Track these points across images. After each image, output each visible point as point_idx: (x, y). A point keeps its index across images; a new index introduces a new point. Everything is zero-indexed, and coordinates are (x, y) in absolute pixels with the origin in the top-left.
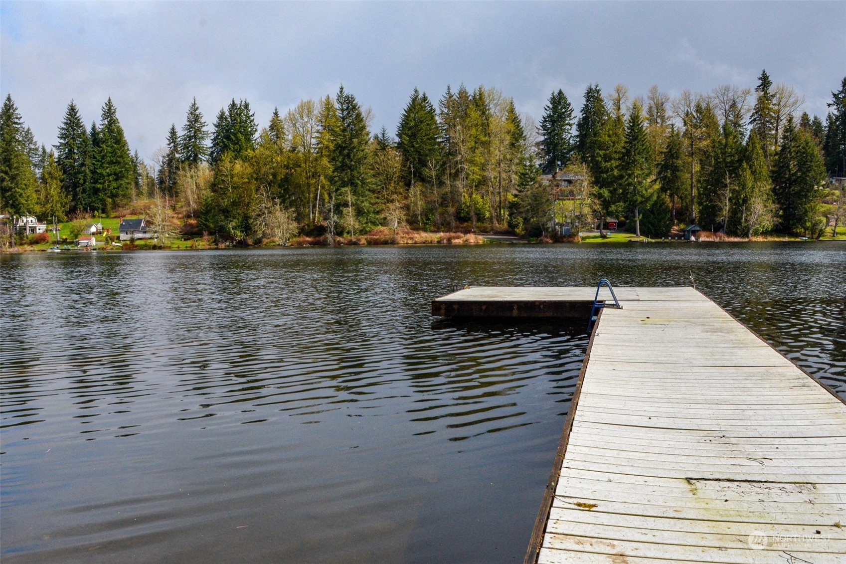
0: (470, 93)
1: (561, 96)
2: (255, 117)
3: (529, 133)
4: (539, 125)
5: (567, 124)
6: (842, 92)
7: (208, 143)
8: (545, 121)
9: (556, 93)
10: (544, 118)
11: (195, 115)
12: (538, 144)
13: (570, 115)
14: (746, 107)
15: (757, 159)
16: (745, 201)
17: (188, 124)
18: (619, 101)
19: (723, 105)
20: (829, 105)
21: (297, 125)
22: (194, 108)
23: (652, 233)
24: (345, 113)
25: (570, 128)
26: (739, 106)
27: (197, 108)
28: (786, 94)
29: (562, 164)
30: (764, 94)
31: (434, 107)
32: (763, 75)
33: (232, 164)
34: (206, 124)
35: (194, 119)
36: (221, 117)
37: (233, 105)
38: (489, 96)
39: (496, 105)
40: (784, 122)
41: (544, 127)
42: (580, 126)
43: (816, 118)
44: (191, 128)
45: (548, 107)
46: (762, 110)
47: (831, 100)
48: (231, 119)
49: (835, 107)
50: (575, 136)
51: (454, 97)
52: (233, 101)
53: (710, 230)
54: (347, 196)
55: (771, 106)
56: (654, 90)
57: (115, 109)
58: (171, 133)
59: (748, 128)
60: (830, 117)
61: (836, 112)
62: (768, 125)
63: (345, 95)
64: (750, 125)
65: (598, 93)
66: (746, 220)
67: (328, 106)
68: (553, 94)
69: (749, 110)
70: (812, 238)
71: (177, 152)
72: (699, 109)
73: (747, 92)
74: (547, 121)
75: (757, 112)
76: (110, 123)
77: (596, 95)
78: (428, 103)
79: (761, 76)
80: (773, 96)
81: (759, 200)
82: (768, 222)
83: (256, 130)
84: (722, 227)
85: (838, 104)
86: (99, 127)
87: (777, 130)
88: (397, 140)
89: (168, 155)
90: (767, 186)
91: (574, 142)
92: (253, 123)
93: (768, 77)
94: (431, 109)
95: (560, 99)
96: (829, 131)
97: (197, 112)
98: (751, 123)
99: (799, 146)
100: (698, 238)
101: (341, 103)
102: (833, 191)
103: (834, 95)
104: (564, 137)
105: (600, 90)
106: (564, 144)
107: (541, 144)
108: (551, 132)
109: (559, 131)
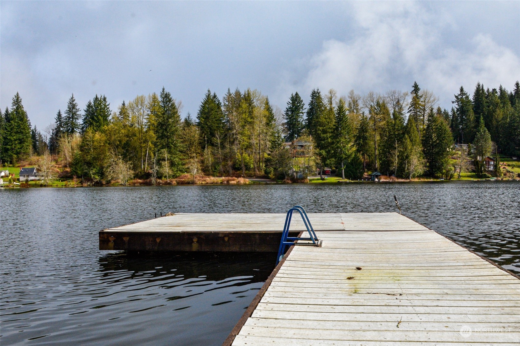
0: (242, 93)
1: (297, 96)
2: (110, 106)
3: (278, 118)
4: (284, 113)
5: (301, 113)
6: (460, 95)
7: (80, 121)
8: (288, 111)
9: (294, 94)
10: (287, 109)
11: (73, 104)
12: (283, 124)
13: (302, 107)
14: (405, 103)
15: (413, 133)
16: (407, 157)
17: (68, 109)
18: (331, 98)
19: (392, 101)
20: (453, 102)
22: (72, 100)
23: (352, 177)
24: (165, 104)
25: (302, 115)
26: (401, 102)
27: (74, 100)
28: (429, 95)
29: (298, 136)
30: (416, 95)
31: (220, 102)
32: (415, 84)
33: (94, 134)
34: (79, 110)
35: (72, 107)
36: (89, 106)
37: (96, 98)
38: (253, 95)
39: (258, 100)
40: (428, 111)
41: (287, 114)
42: (308, 113)
43: (445, 110)
44: (70, 112)
45: (290, 102)
46: (415, 104)
47: (454, 99)
48: (95, 107)
49: (456, 103)
50: (305, 120)
52: (96, 96)
53: (387, 175)
54: (164, 154)
55: (420, 102)
56: (352, 92)
57: (21, 100)
58: (58, 115)
59: (406, 115)
60: (453, 110)
61: (457, 106)
62: (418, 113)
63: (165, 93)
64: (408, 113)
65: (319, 94)
66: (408, 169)
67: (155, 100)
68: (292, 95)
69: (407, 105)
70: (447, 179)
71: (62, 127)
72: (378, 104)
73: (406, 94)
74: (289, 111)
75: (412, 106)
76: (17, 108)
77: (318, 95)
78: (216, 99)
79: (414, 85)
80: (421, 97)
81: (415, 157)
82: (421, 170)
83: (110, 114)
84: (394, 173)
85: (458, 102)
86: (10, 111)
87: (424, 116)
88: (198, 121)
90: (420, 149)
91: (305, 123)
92: (108, 110)
93: (418, 86)
94: (219, 103)
95: (297, 97)
96: (453, 118)
97: (74, 103)
98: (409, 112)
99: (437, 125)
100: (379, 179)
101: (163, 97)
102: (457, 152)
103: (456, 96)
104: (299, 120)
105: (319, 92)
106: (299, 124)
107: (285, 124)
108: (291, 117)
109: (296, 116)
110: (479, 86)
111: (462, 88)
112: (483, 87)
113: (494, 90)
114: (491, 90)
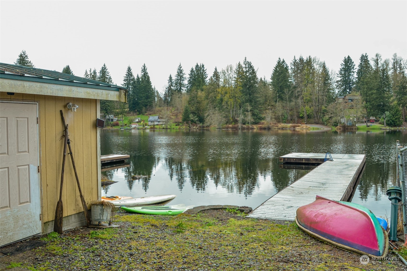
0: (305, 59)
1: (349, 59)
2: (206, 71)
3: (333, 77)
4: (338, 73)
5: (352, 72)
7: (186, 82)
8: (341, 71)
9: (346, 57)
10: (341, 69)
11: (180, 70)
12: (337, 82)
13: (353, 68)
17: (177, 74)
18: (377, 60)
21: (226, 75)
22: (180, 67)
23: (392, 125)
24: (247, 69)
25: (353, 74)
27: (181, 67)
29: (349, 91)
31: (288, 65)
33: (197, 92)
34: (185, 74)
35: (180, 72)
36: (192, 71)
37: (197, 66)
38: (313, 60)
39: (317, 64)
41: (341, 73)
42: (358, 73)
44: (179, 76)
45: (343, 64)
48: (196, 72)
50: (356, 78)
51: (297, 61)
52: (197, 64)
54: (248, 107)
56: (395, 55)
57: (147, 68)
58: (170, 78)
63: (247, 61)
65: (367, 57)
67: (240, 66)
68: (345, 58)
71: (172, 86)
76: (144, 74)
77: (366, 58)
78: (285, 63)
83: (207, 77)
86: (140, 76)
88: (271, 81)
89: (168, 88)
91: (355, 80)
92: (206, 74)
94: (286, 67)
95: (349, 60)
97: (181, 69)
101: (245, 64)
104: (350, 78)
105: (367, 56)
106: (350, 81)
107: (339, 82)
108: (344, 76)
109: (348, 75)
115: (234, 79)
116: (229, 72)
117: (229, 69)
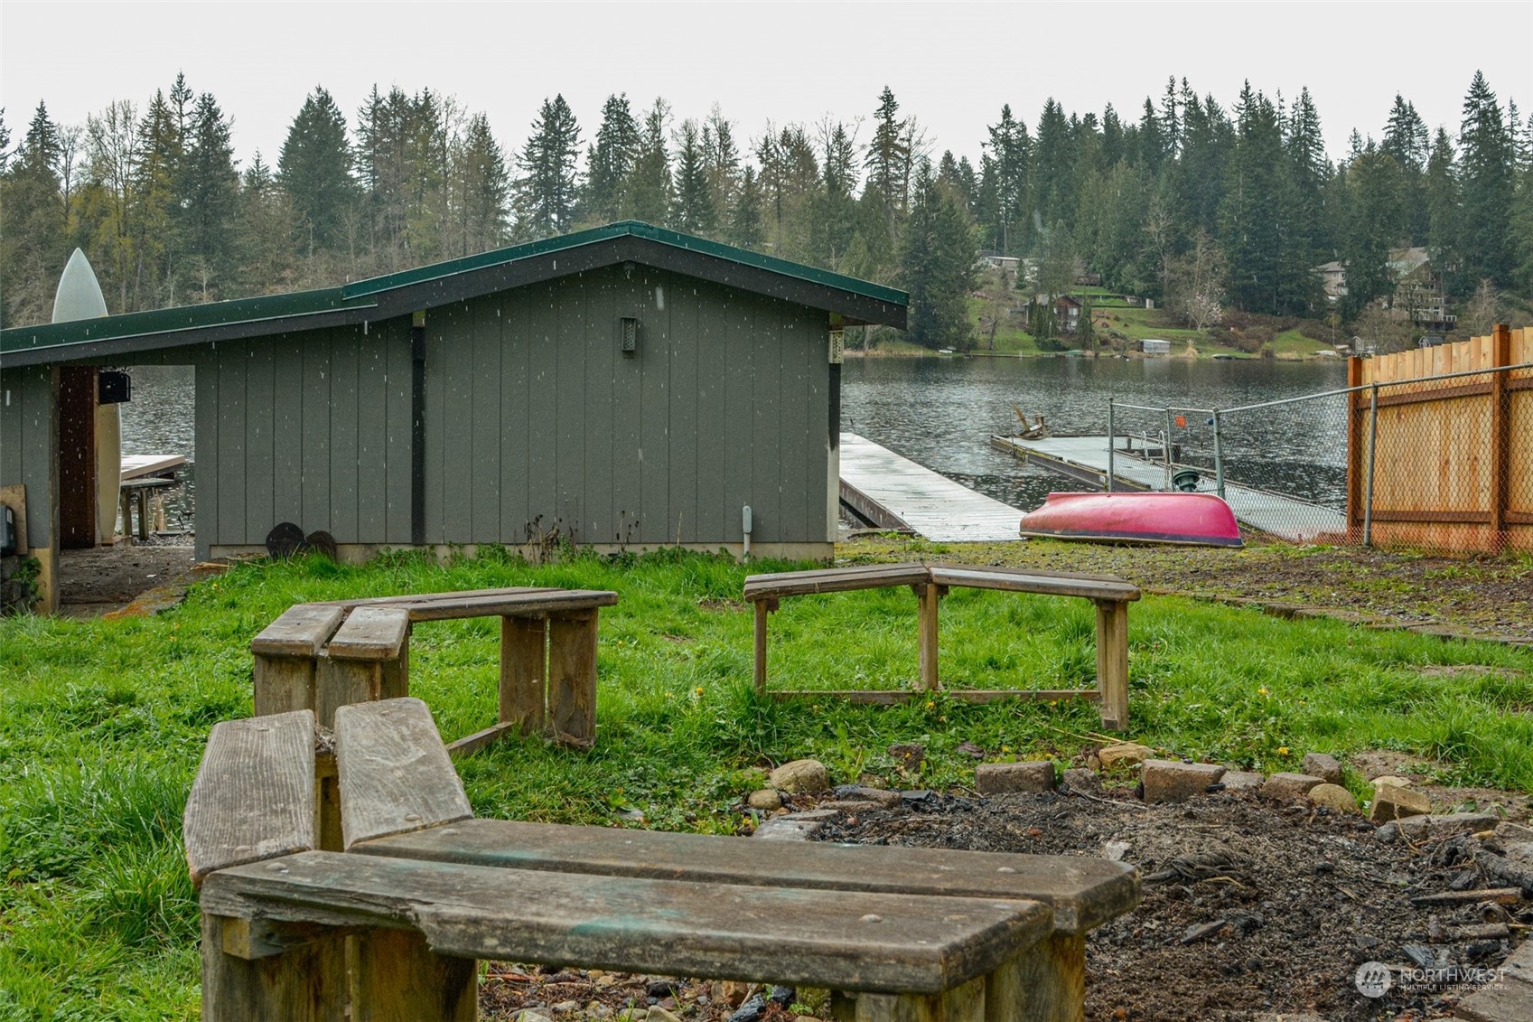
0: (410, 96)
1: (559, 106)
3: (508, 168)
4: (521, 152)
5: (569, 152)
6: (1002, 126)
8: (532, 146)
9: (552, 101)
10: (530, 140)
12: (520, 184)
13: (574, 138)
14: (859, 141)
15: (878, 227)
18: (658, 120)
19: (824, 136)
20: (980, 144)
21: (105, 140)
25: (573, 158)
26: (849, 138)
30: (887, 122)
31: (343, 116)
32: (885, 92)
38: (447, 105)
39: (458, 122)
40: (916, 167)
41: (529, 155)
42: (592, 157)
43: (964, 160)
45: (538, 123)
46: (884, 148)
47: (988, 137)
49: (992, 148)
50: (583, 174)
51: (384, 103)
54: (198, 270)
55: (897, 142)
60: (985, 161)
61: (993, 156)
62: (892, 170)
63: (186, 88)
64: (866, 170)
65: (625, 106)
67: (159, 110)
68: (546, 101)
69: (863, 147)
70: (959, 352)
72: (785, 139)
74: (535, 146)
75: (875, 150)
77: (622, 110)
78: (332, 107)
79: (882, 94)
80: (901, 126)
85: (996, 144)
87: (906, 180)
88: (280, 171)
91: (580, 183)
93: (893, 97)
94: (339, 119)
95: (558, 109)
98: (867, 166)
99: (939, 210)
101: (180, 101)
102: (990, 278)
103: (991, 129)
104: (563, 173)
105: (627, 102)
106: (564, 185)
107: (525, 185)
108: (542, 164)
109: (555, 163)
110: (1051, 103)
111: (1006, 107)
112: (1059, 109)
113: (1090, 118)
114: (1081, 118)
115: (137, 158)
116: (121, 131)
117: (120, 116)
